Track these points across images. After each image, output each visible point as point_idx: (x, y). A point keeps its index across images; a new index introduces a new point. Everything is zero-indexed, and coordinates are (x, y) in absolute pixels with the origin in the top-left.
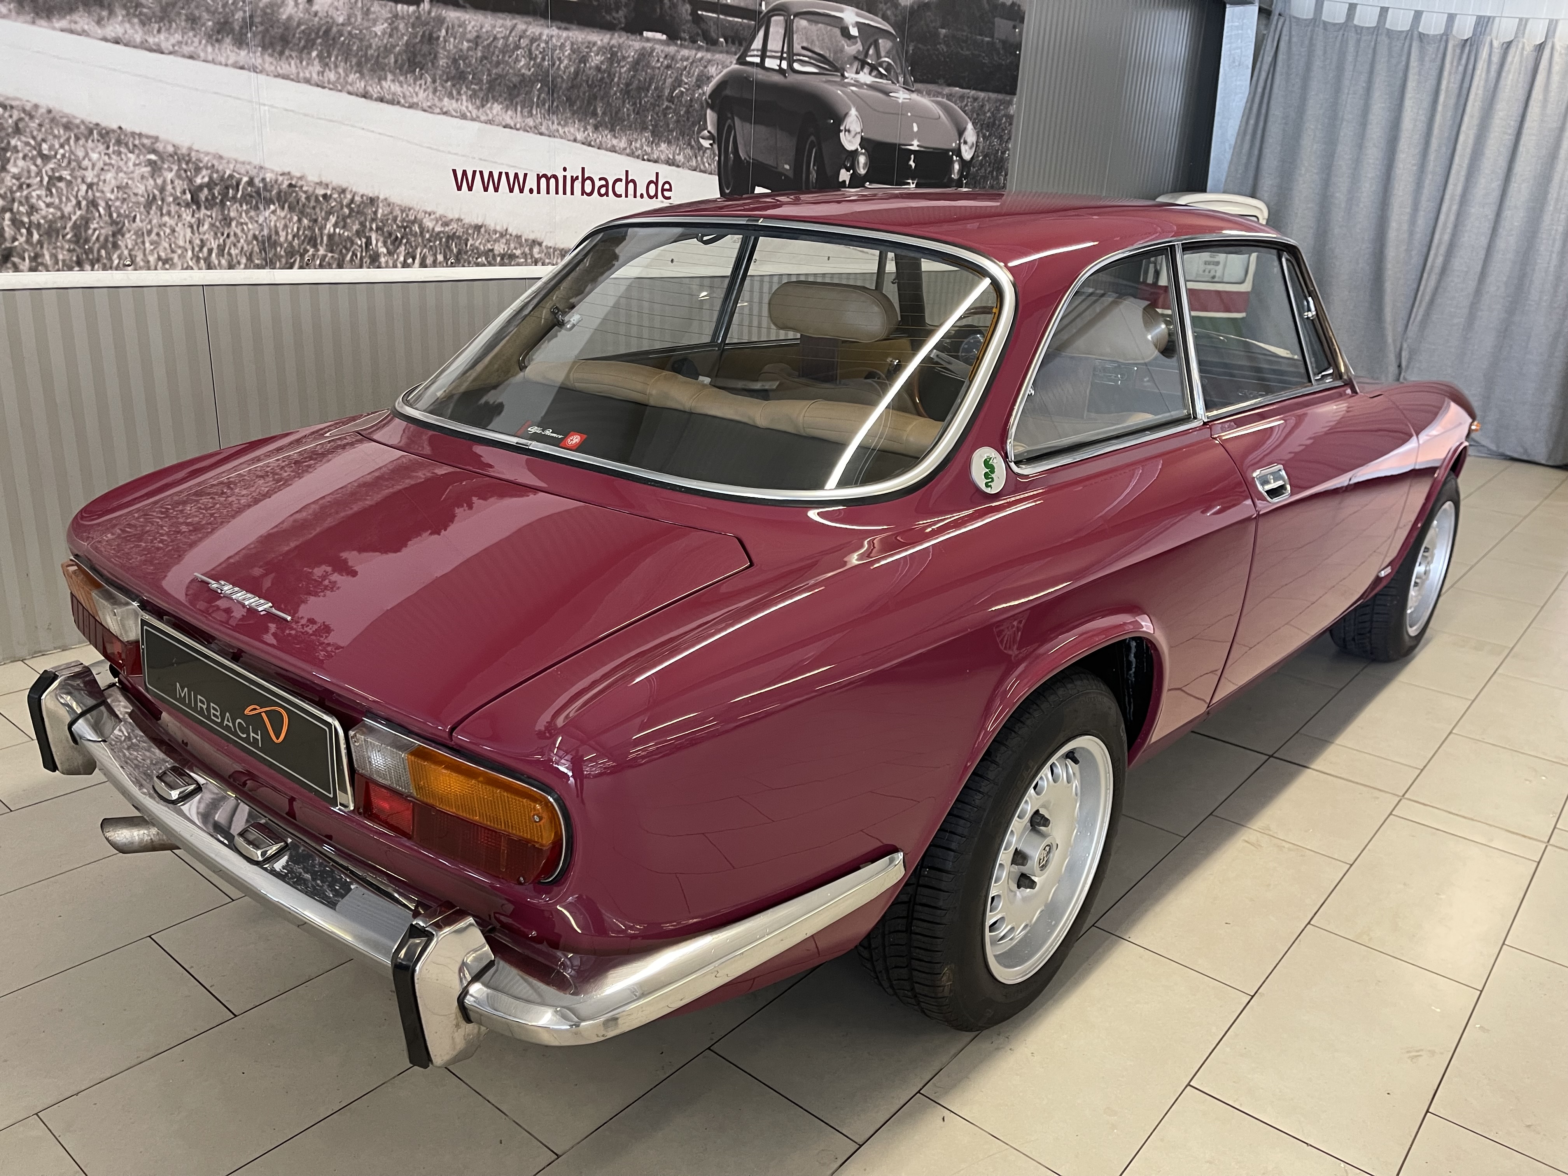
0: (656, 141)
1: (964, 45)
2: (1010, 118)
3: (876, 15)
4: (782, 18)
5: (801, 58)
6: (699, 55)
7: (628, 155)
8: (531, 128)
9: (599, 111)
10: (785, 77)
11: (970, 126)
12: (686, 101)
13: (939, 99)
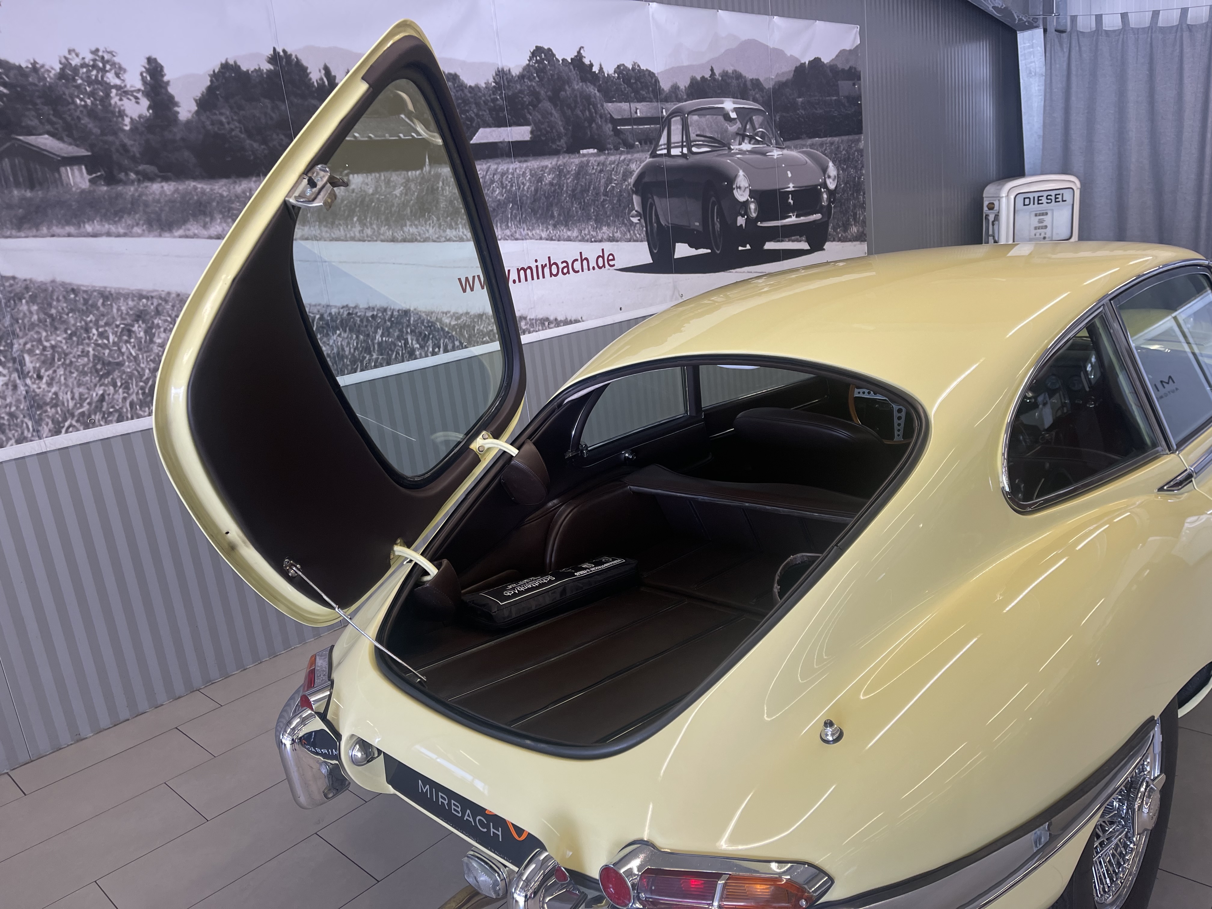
0: (599, 226)
1: (817, 106)
2: (861, 151)
3: (749, 100)
4: (679, 118)
5: (697, 143)
6: (622, 157)
7: (580, 241)
8: (508, 237)
9: (556, 214)
10: (687, 159)
11: (831, 164)
12: (617, 193)
13: (805, 149)
